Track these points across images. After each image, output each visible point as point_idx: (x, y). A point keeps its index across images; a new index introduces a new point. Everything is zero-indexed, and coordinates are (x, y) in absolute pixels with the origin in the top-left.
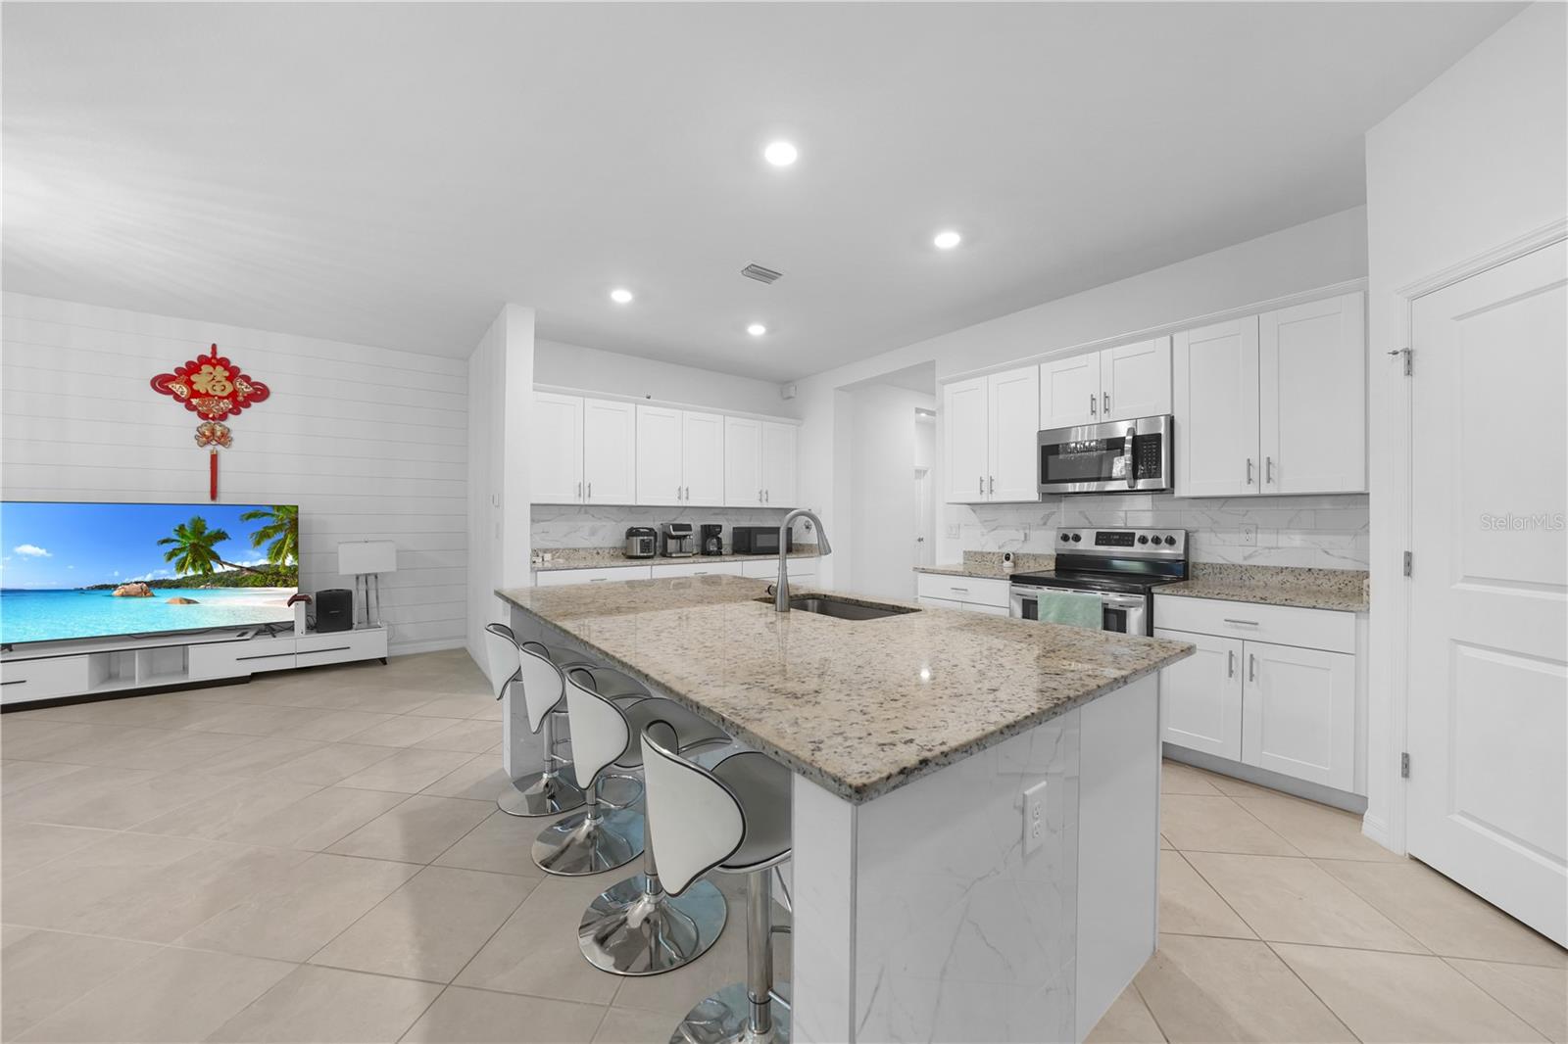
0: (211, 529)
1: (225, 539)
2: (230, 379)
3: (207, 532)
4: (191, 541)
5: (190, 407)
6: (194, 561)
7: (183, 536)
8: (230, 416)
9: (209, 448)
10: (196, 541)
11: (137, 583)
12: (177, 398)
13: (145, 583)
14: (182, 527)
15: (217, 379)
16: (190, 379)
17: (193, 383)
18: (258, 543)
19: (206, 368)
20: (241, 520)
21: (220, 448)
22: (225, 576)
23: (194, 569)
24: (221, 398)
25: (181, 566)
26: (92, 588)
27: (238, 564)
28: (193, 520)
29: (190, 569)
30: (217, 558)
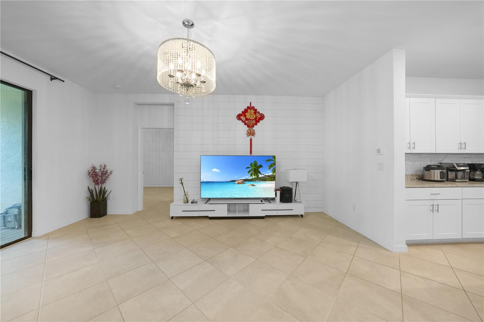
0: (258, 164)
1: (262, 167)
2: (255, 113)
3: (258, 165)
4: (254, 168)
5: (245, 124)
6: (255, 173)
7: (252, 166)
8: (255, 126)
9: (250, 137)
10: (255, 168)
11: (241, 180)
12: (243, 121)
13: (243, 180)
14: (252, 164)
15: (252, 114)
16: (245, 115)
17: (246, 116)
18: (270, 168)
19: (249, 110)
20: (266, 162)
21: (252, 137)
22: (262, 178)
23: (255, 176)
24: (253, 120)
25: (251, 175)
26: (230, 181)
27: (265, 174)
28: (254, 162)
29: (254, 176)
30: (260, 173)
